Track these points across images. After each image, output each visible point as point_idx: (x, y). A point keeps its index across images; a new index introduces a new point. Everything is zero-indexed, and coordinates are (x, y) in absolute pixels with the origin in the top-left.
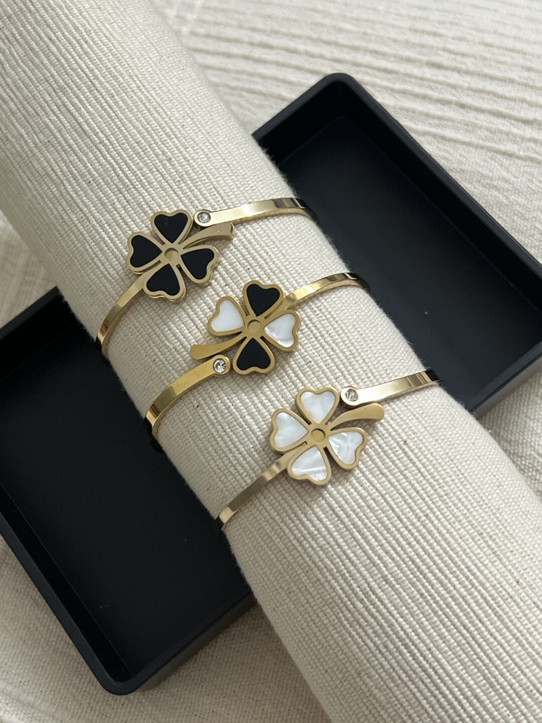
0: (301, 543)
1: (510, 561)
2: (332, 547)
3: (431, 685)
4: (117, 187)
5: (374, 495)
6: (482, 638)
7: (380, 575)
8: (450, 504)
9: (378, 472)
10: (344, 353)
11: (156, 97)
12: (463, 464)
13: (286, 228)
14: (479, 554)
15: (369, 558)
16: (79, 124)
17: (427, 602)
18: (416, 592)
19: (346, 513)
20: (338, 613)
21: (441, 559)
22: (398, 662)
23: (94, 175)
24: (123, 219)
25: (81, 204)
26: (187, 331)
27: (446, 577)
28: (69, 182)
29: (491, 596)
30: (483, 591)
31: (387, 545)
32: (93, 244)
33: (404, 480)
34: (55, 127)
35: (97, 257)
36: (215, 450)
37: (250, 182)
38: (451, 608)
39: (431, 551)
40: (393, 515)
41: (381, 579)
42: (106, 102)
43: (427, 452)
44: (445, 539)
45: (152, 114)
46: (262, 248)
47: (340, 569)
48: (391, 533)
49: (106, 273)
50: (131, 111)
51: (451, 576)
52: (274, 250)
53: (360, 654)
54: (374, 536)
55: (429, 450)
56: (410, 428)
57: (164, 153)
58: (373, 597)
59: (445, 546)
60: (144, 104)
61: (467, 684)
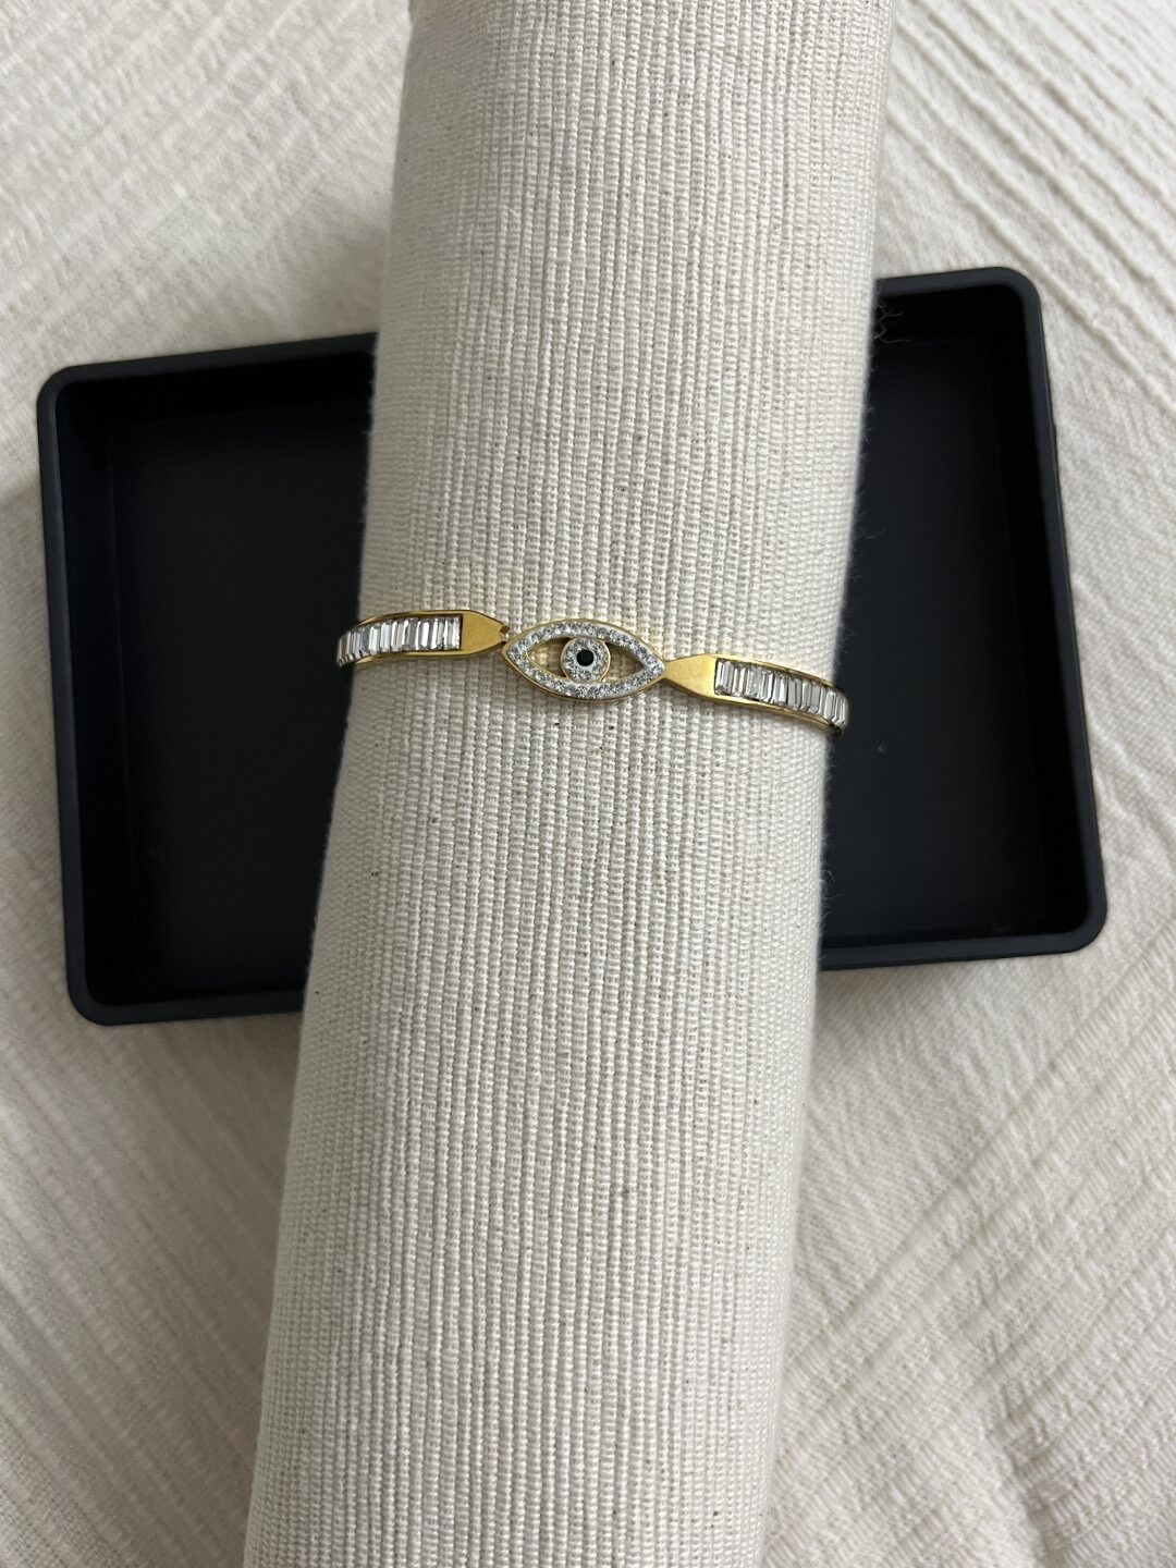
5: (511, 1236)
9: (546, 1207)
15: (430, 1313)
31: (470, 1318)
32: (427, 487)
33: (574, 1249)
34: (508, 233)
39: (525, 1377)
41: (424, 1356)
42: (617, 254)
47: (382, 1290)
50: (644, 301)
53: (321, 1413)
57: (638, 419)
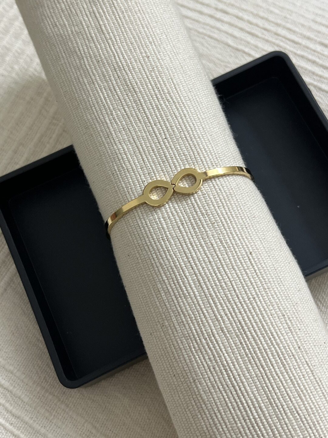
0: (177, 298)
1: (297, 335)
2: (195, 305)
3: (236, 396)
4: (114, 67)
5: (226, 280)
6: (271, 375)
7: (219, 327)
8: (269, 294)
9: (231, 267)
10: (226, 193)
11: (148, 18)
12: (281, 273)
13: (209, 112)
14: (280, 327)
16: (100, 25)
17: (243, 348)
18: (238, 341)
19: (207, 287)
20: (190, 343)
21: (257, 325)
22: (219, 378)
23: (102, 58)
24: (114, 87)
25: (91, 73)
26: (137, 161)
27: (257, 336)
28: (87, 59)
29: (282, 352)
30: (278, 349)
32: (94, 98)
33: (245, 275)
34: (86, 24)
35: (94, 106)
36: (139, 234)
37: (193, 80)
38: (256, 354)
39: (252, 319)
40: (234, 294)
41: (220, 329)
42: (119, 15)
43: (262, 262)
44: (262, 314)
45: (144, 28)
46: (192, 121)
47: (197, 318)
48: (231, 304)
49: (98, 117)
50: (132, 24)
51: (261, 336)
52: (198, 124)
53: (198, 369)
54: (221, 304)
55: (263, 261)
56: (256, 245)
57: (146, 52)
58: (213, 338)
59: (261, 318)
60: (140, 21)
61: (257, 399)
